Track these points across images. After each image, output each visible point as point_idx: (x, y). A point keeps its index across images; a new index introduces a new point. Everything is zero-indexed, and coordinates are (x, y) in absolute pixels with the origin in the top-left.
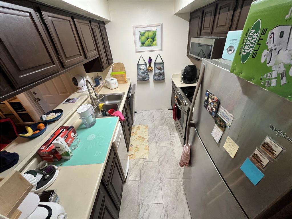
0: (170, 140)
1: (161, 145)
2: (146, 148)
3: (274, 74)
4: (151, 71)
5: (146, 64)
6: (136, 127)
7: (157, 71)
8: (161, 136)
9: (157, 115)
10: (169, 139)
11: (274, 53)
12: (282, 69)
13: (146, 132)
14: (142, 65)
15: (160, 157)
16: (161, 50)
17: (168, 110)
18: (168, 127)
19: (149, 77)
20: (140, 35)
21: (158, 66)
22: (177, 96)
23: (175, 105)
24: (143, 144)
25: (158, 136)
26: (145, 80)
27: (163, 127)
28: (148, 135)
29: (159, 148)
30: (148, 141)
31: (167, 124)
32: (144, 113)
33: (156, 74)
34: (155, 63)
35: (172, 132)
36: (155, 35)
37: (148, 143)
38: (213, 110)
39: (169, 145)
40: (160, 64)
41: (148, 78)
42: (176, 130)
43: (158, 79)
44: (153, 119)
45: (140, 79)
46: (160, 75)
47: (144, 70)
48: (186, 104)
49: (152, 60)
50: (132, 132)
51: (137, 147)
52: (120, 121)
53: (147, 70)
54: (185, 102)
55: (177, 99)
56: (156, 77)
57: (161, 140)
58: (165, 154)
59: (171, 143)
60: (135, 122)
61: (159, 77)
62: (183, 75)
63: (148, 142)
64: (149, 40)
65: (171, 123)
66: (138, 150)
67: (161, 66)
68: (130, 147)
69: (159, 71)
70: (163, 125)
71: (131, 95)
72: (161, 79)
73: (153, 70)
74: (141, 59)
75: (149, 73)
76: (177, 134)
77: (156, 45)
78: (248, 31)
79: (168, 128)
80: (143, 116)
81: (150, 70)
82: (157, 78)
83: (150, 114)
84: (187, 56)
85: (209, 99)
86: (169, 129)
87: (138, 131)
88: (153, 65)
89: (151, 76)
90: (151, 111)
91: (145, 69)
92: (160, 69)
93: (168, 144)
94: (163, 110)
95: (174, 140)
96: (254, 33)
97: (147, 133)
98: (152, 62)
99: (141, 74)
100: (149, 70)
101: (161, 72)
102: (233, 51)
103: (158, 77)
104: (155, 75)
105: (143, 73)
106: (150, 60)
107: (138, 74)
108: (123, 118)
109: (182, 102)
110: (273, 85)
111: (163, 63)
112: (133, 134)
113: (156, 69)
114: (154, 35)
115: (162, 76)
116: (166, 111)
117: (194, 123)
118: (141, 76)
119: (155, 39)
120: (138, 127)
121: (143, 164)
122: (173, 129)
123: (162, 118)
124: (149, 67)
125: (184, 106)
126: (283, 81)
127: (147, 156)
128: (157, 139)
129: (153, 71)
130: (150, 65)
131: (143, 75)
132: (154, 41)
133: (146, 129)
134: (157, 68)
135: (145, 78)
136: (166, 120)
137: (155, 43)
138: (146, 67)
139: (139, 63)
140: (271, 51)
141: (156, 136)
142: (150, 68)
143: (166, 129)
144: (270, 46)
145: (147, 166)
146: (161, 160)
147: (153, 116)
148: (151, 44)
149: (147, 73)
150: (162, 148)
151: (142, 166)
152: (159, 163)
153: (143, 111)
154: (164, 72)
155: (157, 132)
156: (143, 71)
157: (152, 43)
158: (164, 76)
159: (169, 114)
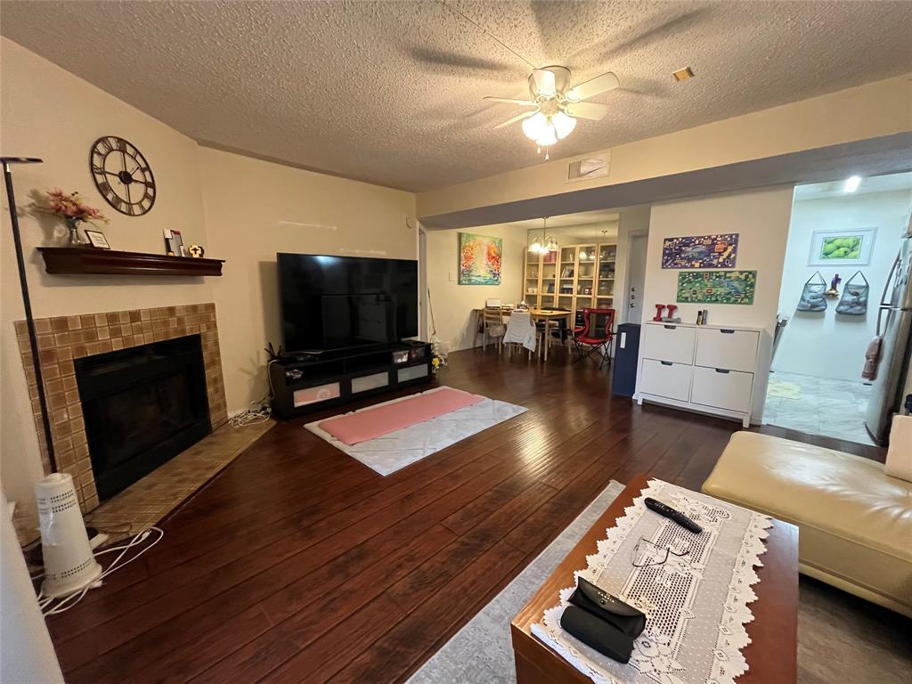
4: (834, 296)
5: (825, 285)
7: (849, 298)
14: (816, 286)
16: (866, 265)
19: (827, 306)
20: (825, 242)
21: (854, 290)
26: (816, 310)
32: (790, 375)
33: (846, 302)
34: (847, 284)
40: (859, 287)
41: (824, 308)
45: (804, 306)
46: (854, 305)
47: (819, 293)
49: (841, 279)
53: (825, 294)
56: (842, 308)
61: (851, 307)
64: (842, 249)
67: (860, 291)
69: (855, 298)
72: (857, 313)
74: (817, 275)
77: (856, 257)
82: (847, 310)
88: (840, 287)
92: (856, 294)
98: (839, 283)
99: (808, 299)
100: (831, 294)
101: (859, 300)
103: (848, 307)
104: (841, 304)
105: (815, 298)
106: (837, 280)
107: (803, 298)
111: (867, 287)
113: (847, 294)
114: (856, 242)
115: (859, 308)
118: (808, 302)
119: (855, 248)
124: (831, 290)
129: (838, 298)
130: (834, 287)
131: (812, 301)
132: (852, 251)
134: (850, 292)
135: (817, 306)
138: (823, 290)
139: (809, 283)
142: (833, 292)
148: (845, 255)
149: (825, 299)
154: (866, 301)
156: (814, 294)
157: (847, 253)
158: (866, 309)
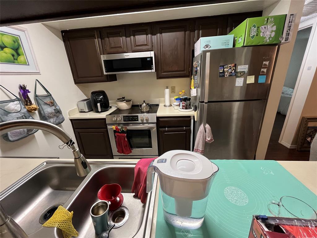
3: (267, 38)
5: (19, 99)
11: (265, 33)
12: (269, 36)
14: (10, 104)
16: (38, 73)
34: (36, 96)
36: (19, 45)
38: (231, 72)
40: (45, 97)
43: (57, 121)
46: (57, 114)
47: (22, 111)
56: (52, 121)
61: (57, 117)
64: (6, 50)
69: (54, 108)
78: (251, 28)
85: (225, 70)
91: (24, 110)
92: (52, 104)
96: (254, 28)
101: (57, 109)
102: (209, 47)
104: (48, 117)
106: (26, 92)
110: (268, 41)
111: (50, 95)
114: (16, 43)
115: (61, 116)
119: (20, 51)
130: (28, 101)
132: (19, 55)
140: (263, 32)
144: (262, 31)
148: (14, 59)
154: (59, 109)
157: (15, 57)
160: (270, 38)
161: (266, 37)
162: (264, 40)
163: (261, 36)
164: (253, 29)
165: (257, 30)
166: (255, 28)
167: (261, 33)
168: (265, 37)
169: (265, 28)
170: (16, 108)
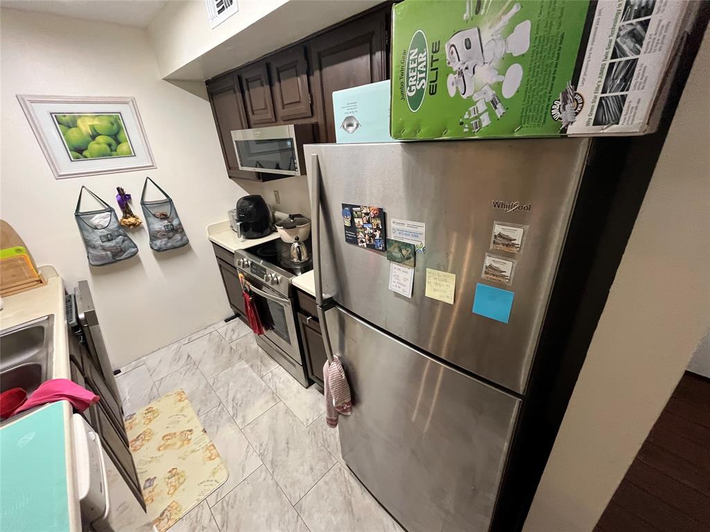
0: (269, 390)
1: (249, 420)
2: (209, 455)
3: (481, 107)
4: (136, 227)
5: (111, 210)
6: (139, 418)
7: (159, 225)
8: (239, 396)
9: (200, 348)
10: (264, 391)
11: (467, 74)
12: (490, 94)
13: (185, 412)
14: (98, 216)
15: (265, 450)
16: (152, 167)
17: (227, 321)
18: (247, 361)
19: (136, 246)
20: (59, 123)
21: (158, 211)
22: (242, 272)
23: (248, 296)
24: (193, 451)
25: (230, 400)
26: (122, 257)
27: (234, 369)
28: (195, 416)
29: (248, 430)
30: (205, 431)
31: (240, 358)
32: (152, 361)
33: (159, 232)
34: (143, 203)
35: (263, 368)
36: (120, 128)
37: (207, 439)
38: (374, 236)
39: (272, 404)
40: (160, 204)
41: (133, 250)
42: (269, 358)
43: (169, 245)
44: (192, 364)
45: (102, 258)
46: (171, 234)
47: (110, 227)
48: (279, 278)
49: (129, 196)
50: (130, 440)
51: (173, 473)
52: (75, 411)
53: (120, 226)
54: (273, 275)
55: (249, 279)
56: (158, 243)
57: (242, 406)
58: (273, 431)
59: (275, 397)
60: (129, 404)
61: (169, 238)
62: (238, 221)
63: (205, 435)
64: (99, 139)
65: (248, 349)
66: (182, 480)
67: (166, 209)
68: (146, 494)
69: (166, 222)
70: (229, 364)
71: (81, 316)
72: (179, 244)
73: (144, 224)
74: (87, 195)
75: (130, 235)
76: (278, 365)
77: (131, 154)
78: (405, 53)
79: (247, 366)
80: (151, 372)
81: (134, 225)
82: (165, 244)
83: (176, 353)
84: (230, 177)
85: (356, 220)
86: (252, 366)
87: (152, 426)
88: (136, 208)
89: (142, 243)
90: (176, 346)
91: (114, 226)
92: (164, 217)
93: (267, 402)
94: (211, 329)
95: (278, 384)
96: (418, 54)
97: (190, 412)
98: (131, 203)
99: (99, 242)
100: (130, 225)
101: (172, 225)
102: (355, 125)
103: (166, 239)
104: (153, 237)
105: (109, 238)
106: (124, 199)
107: (88, 244)
108: (88, 395)
109: (267, 279)
110: (484, 124)
111: (170, 201)
112: (138, 443)
113: (152, 219)
114: (115, 126)
115: (178, 237)
116: (222, 327)
117: (331, 298)
118: (104, 249)
119: (121, 137)
120: (149, 411)
121: (220, 509)
122: (261, 362)
123: (220, 349)
124: (125, 217)
125: (275, 287)
126: (500, 111)
127: (221, 476)
128: (230, 409)
129: (143, 228)
130: (127, 212)
131: (108, 244)
132: (119, 143)
133: (180, 401)
134: (154, 215)
135: (122, 251)
136: (231, 348)
137: (123, 147)
138: (114, 219)
139: (81, 210)
140: (461, 73)
141: (224, 402)
142: (132, 220)
143: (244, 369)
144: (456, 66)
145: (237, 502)
146: (269, 457)
147: (189, 356)
148: (112, 150)
149: (125, 236)
150: (256, 421)
151: (218, 518)
152: (269, 466)
153: (143, 356)
154: (180, 224)
155: (221, 390)
156: (105, 232)
157: (113, 148)
158: (185, 235)
159: (233, 330)
160: (494, 103)
161: (475, 98)
162: (466, 117)
163: (452, 93)
164: (414, 61)
165: (433, 61)
166: (421, 51)
167: (451, 78)
168: (470, 102)
169: (468, 45)
170: (101, 223)
